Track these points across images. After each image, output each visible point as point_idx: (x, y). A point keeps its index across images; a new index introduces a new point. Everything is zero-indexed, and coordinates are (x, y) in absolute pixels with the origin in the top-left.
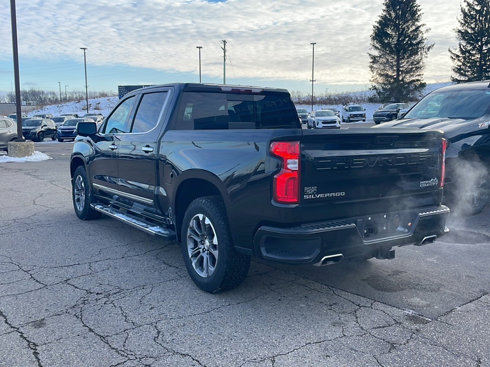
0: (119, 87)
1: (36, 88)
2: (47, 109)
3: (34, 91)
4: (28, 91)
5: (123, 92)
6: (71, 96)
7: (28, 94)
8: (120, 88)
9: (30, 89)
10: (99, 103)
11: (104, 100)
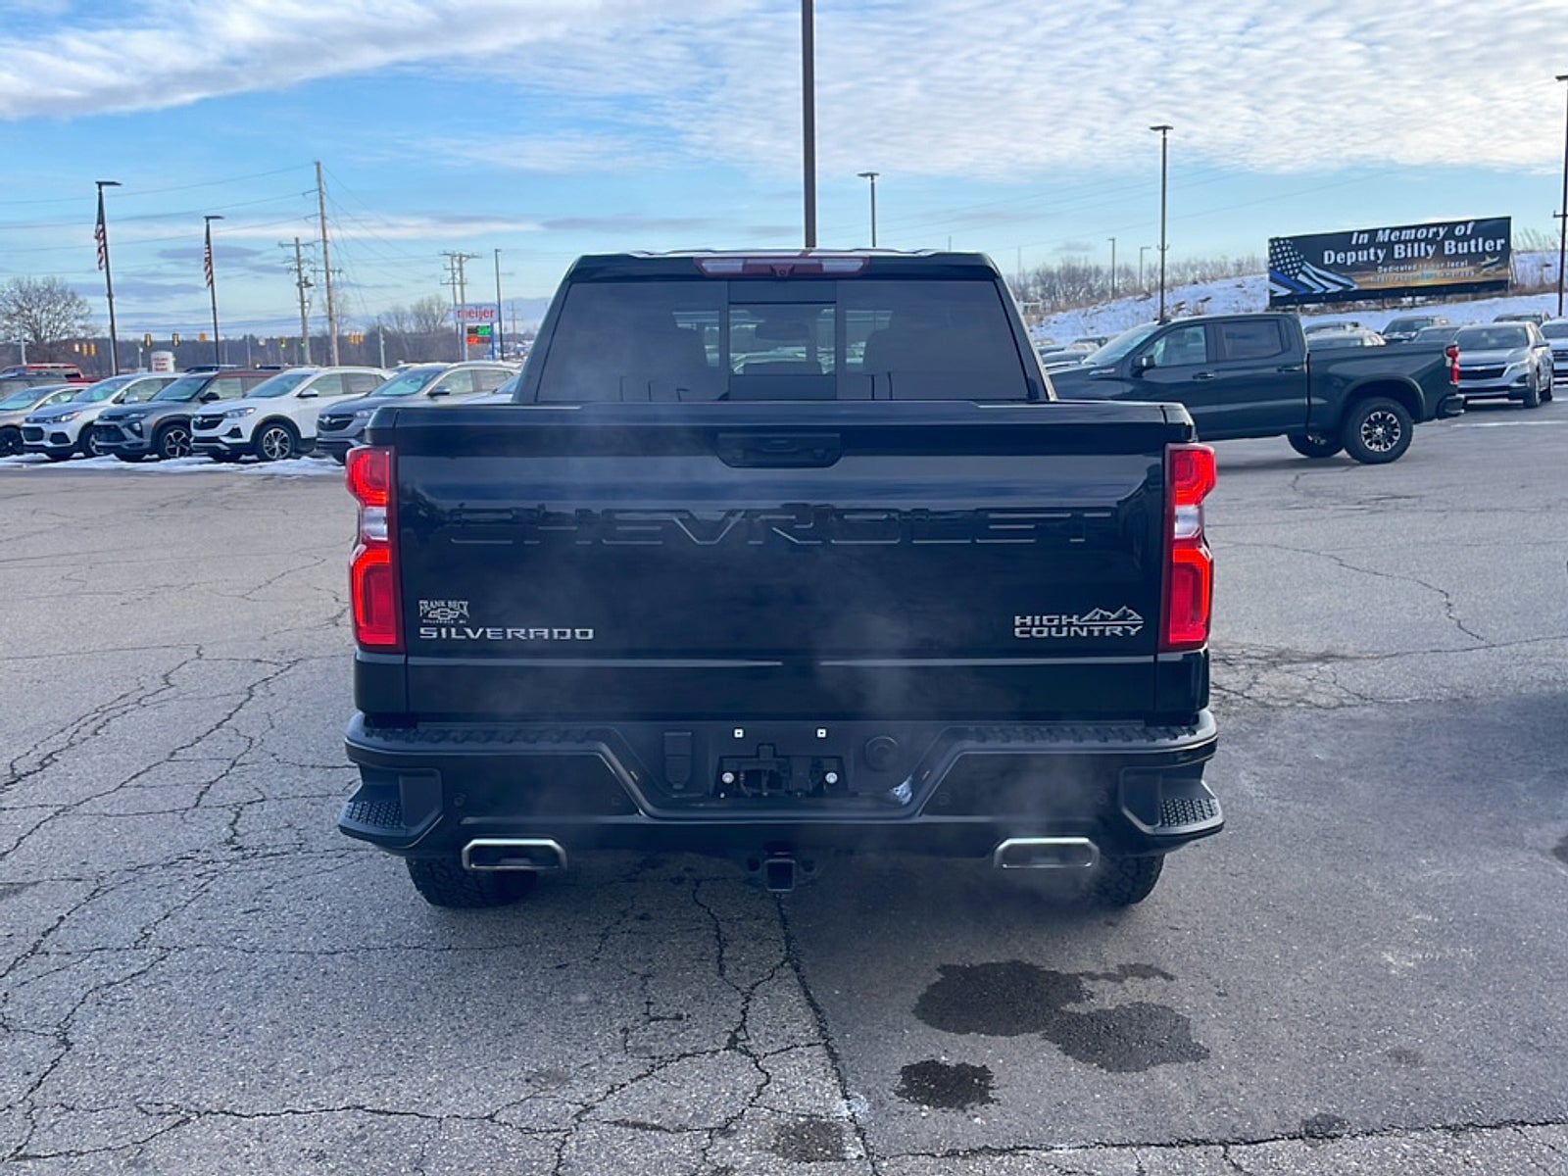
0: (1272, 241)
1: (1080, 260)
2: (1055, 322)
3: (1074, 268)
4: (1055, 271)
5: (1284, 258)
6: (1177, 278)
7: (1056, 280)
8: (1276, 244)
9: (1062, 265)
10: (1208, 299)
11: (1225, 289)
